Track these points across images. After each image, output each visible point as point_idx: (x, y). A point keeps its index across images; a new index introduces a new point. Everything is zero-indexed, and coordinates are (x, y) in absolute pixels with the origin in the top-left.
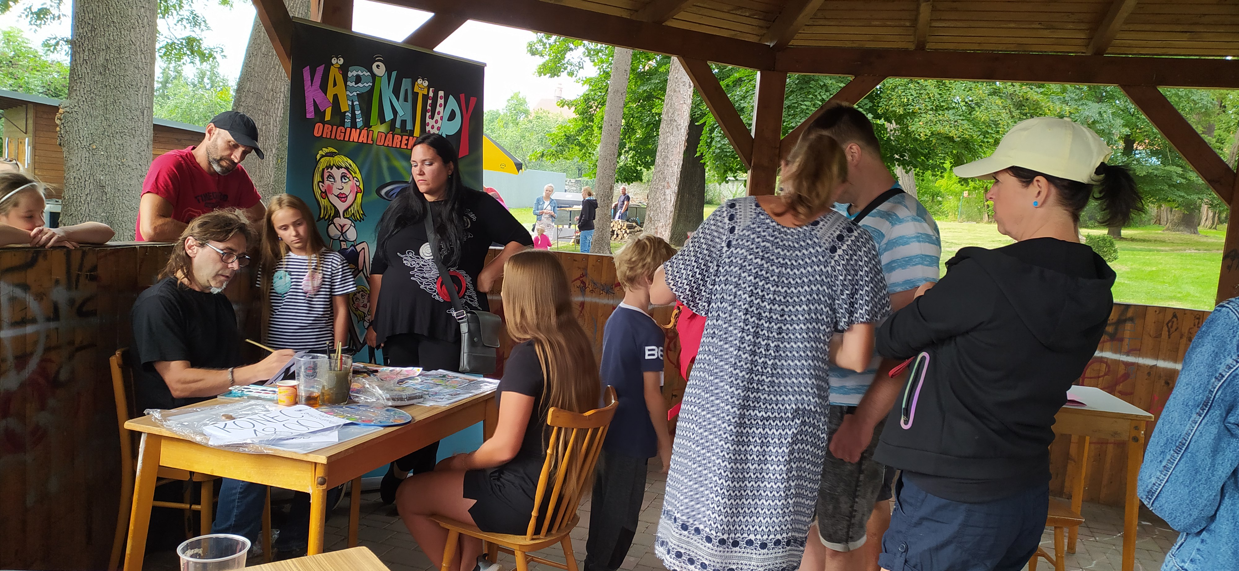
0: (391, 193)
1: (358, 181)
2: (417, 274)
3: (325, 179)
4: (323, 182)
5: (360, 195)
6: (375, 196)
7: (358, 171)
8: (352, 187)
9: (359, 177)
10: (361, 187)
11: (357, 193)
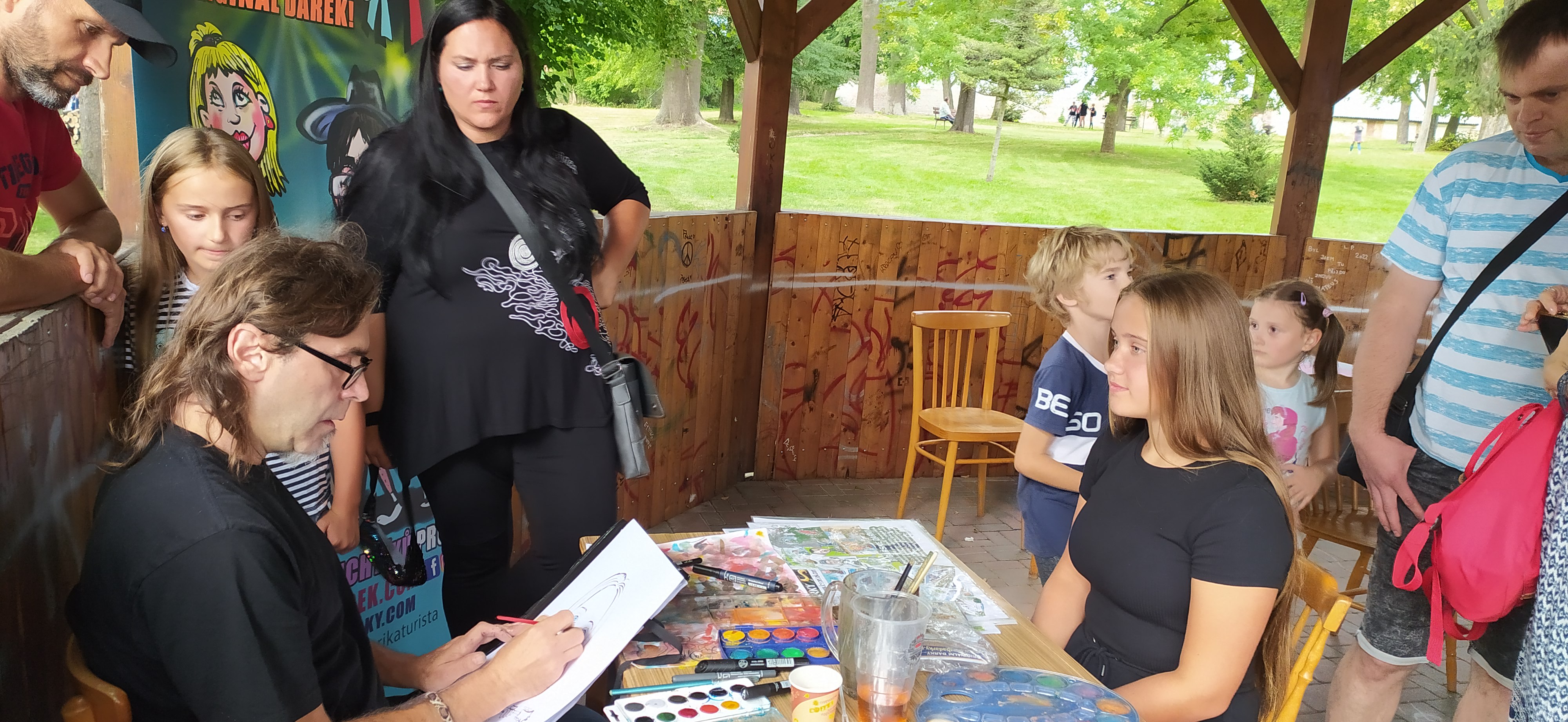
0: (321, 127)
1: (264, 102)
2: (518, 305)
3: (209, 101)
4: (205, 108)
5: (272, 134)
6: (296, 133)
7: (262, 80)
8: (255, 116)
9: (265, 90)
10: (273, 115)
11: (267, 129)
